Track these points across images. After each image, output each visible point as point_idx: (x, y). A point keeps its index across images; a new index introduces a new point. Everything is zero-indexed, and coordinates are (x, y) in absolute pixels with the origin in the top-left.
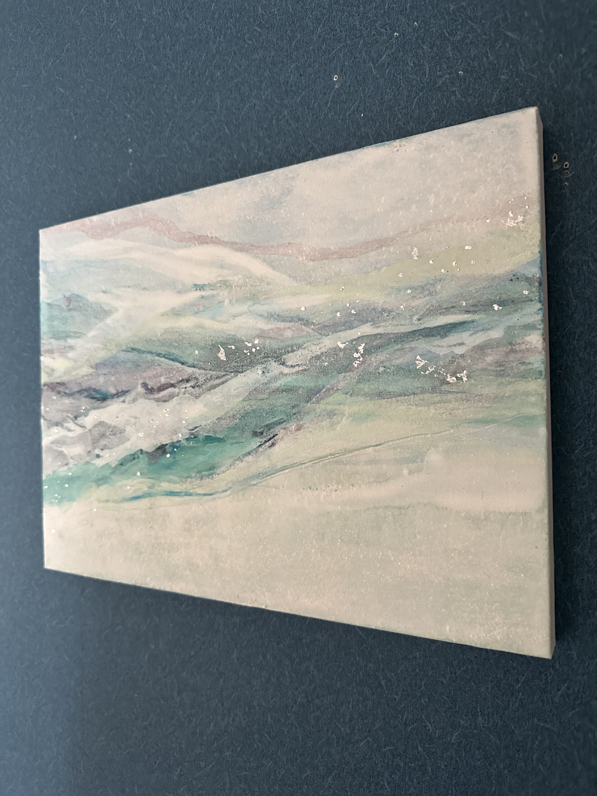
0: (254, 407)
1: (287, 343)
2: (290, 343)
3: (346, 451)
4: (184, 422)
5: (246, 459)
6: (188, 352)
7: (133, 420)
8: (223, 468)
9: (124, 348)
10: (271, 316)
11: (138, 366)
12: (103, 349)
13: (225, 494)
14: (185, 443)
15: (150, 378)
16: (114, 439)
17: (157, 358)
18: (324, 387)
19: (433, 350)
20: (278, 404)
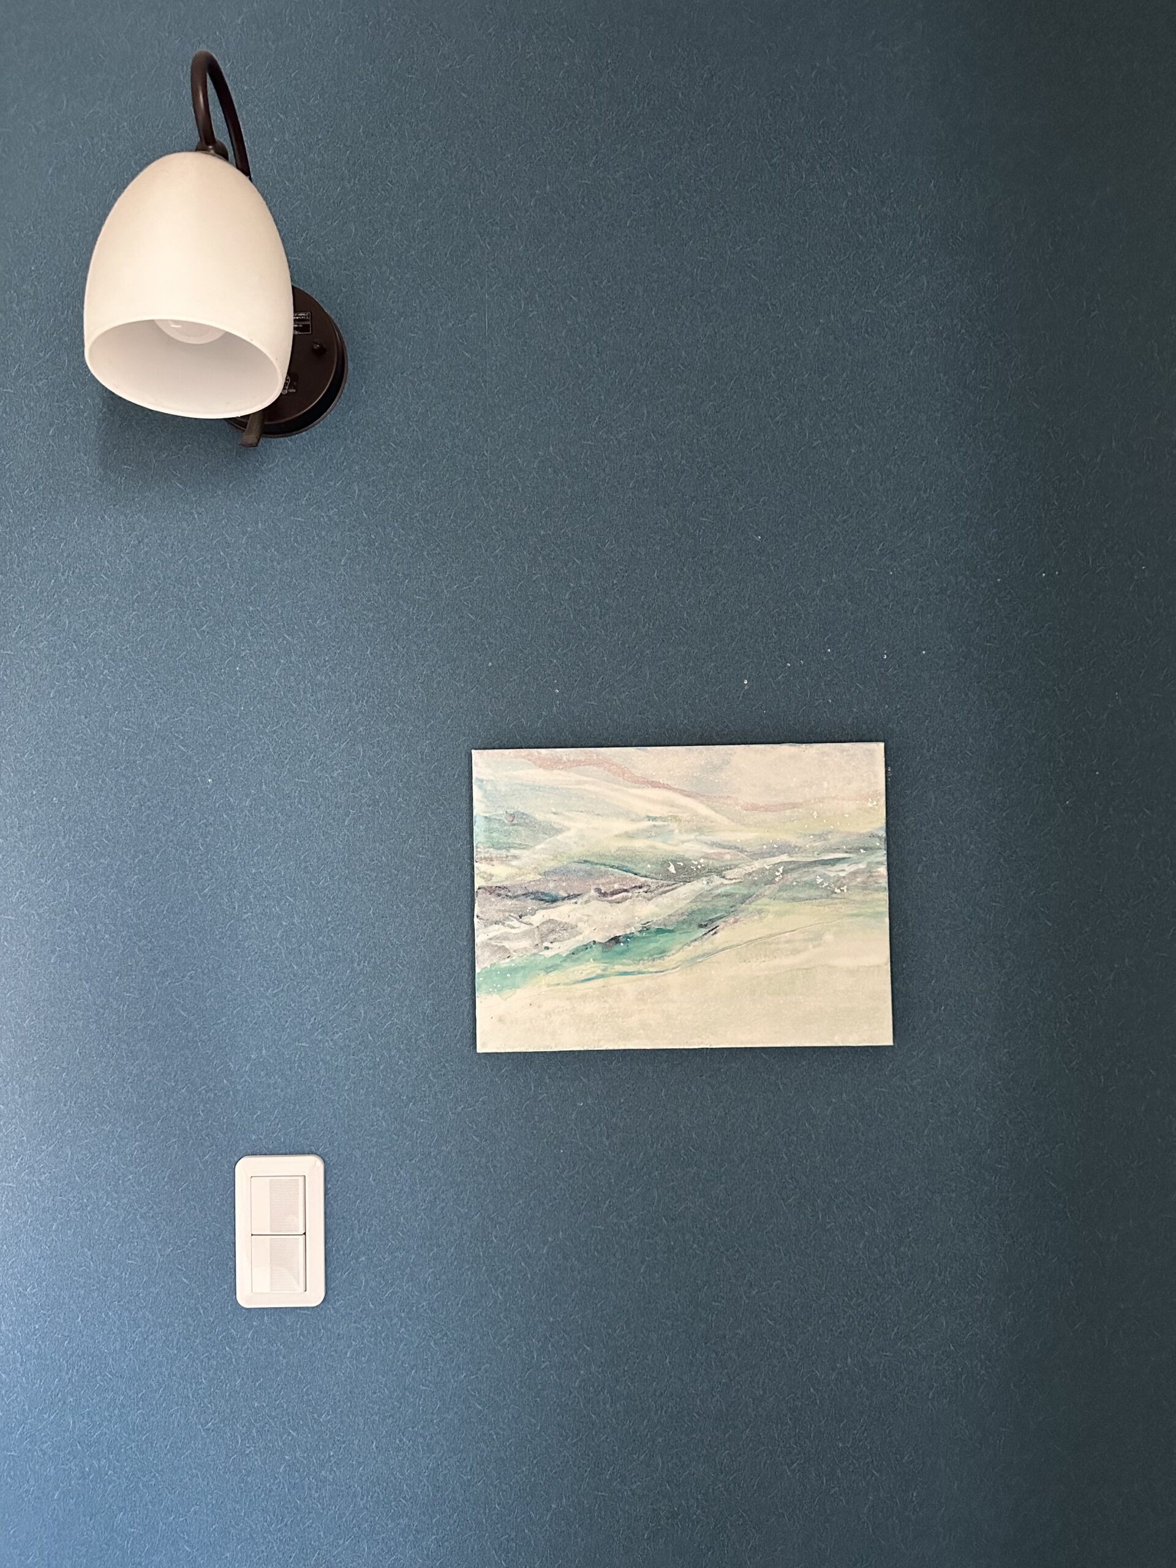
0: (700, 907)
1: (726, 863)
2: (729, 863)
3: (771, 936)
4: (637, 918)
5: (693, 944)
6: (640, 866)
7: (586, 918)
8: (673, 952)
9: (576, 859)
10: (713, 844)
11: (591, 875)
12: (553, 860)
13: (675, 970)
14: (638, 934)
15: (603, 884)
16: (566, 934)
17: (610, 869)
18: (754, 894)
19: (827, 873)
20: (719, 905)
